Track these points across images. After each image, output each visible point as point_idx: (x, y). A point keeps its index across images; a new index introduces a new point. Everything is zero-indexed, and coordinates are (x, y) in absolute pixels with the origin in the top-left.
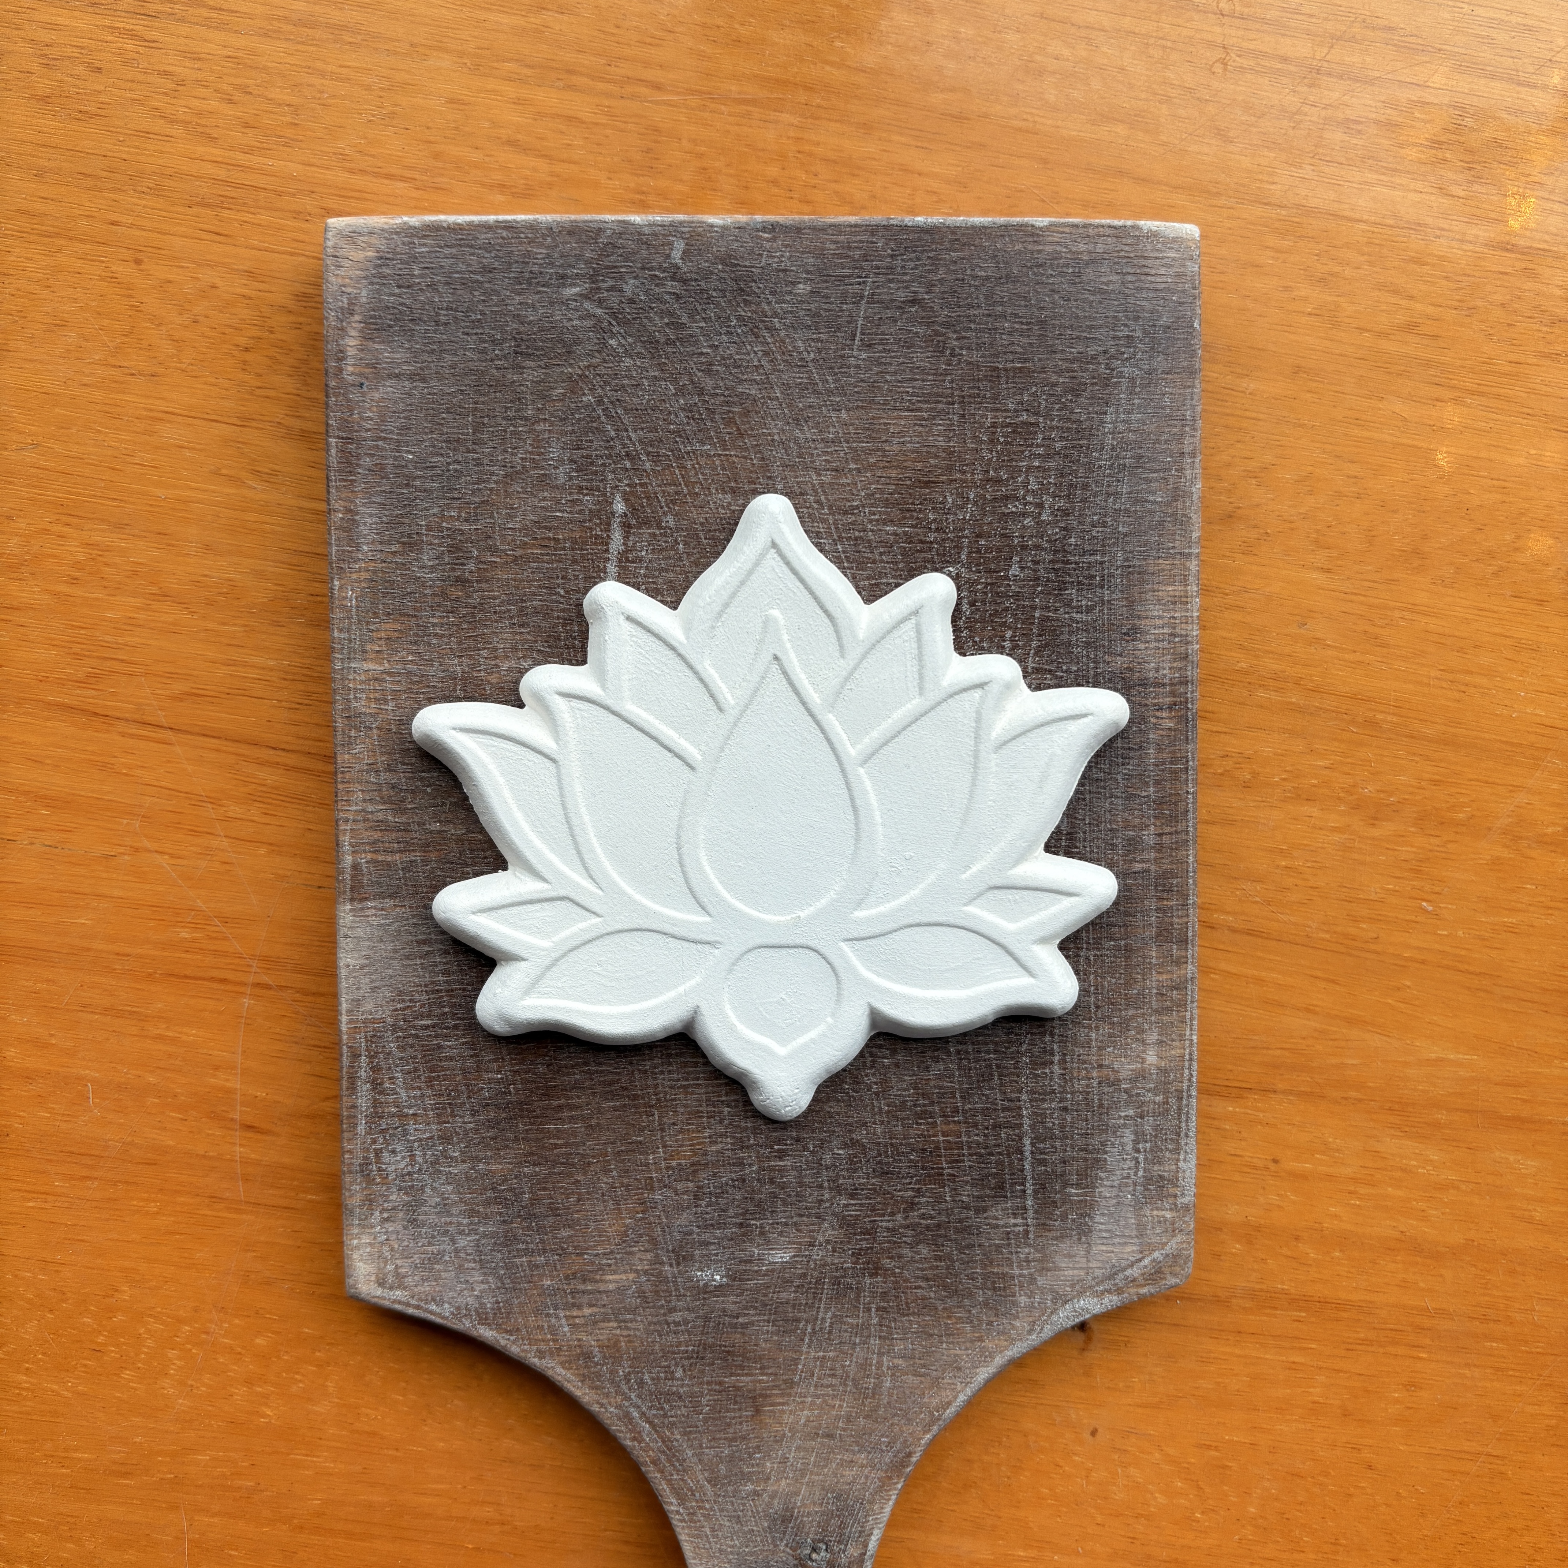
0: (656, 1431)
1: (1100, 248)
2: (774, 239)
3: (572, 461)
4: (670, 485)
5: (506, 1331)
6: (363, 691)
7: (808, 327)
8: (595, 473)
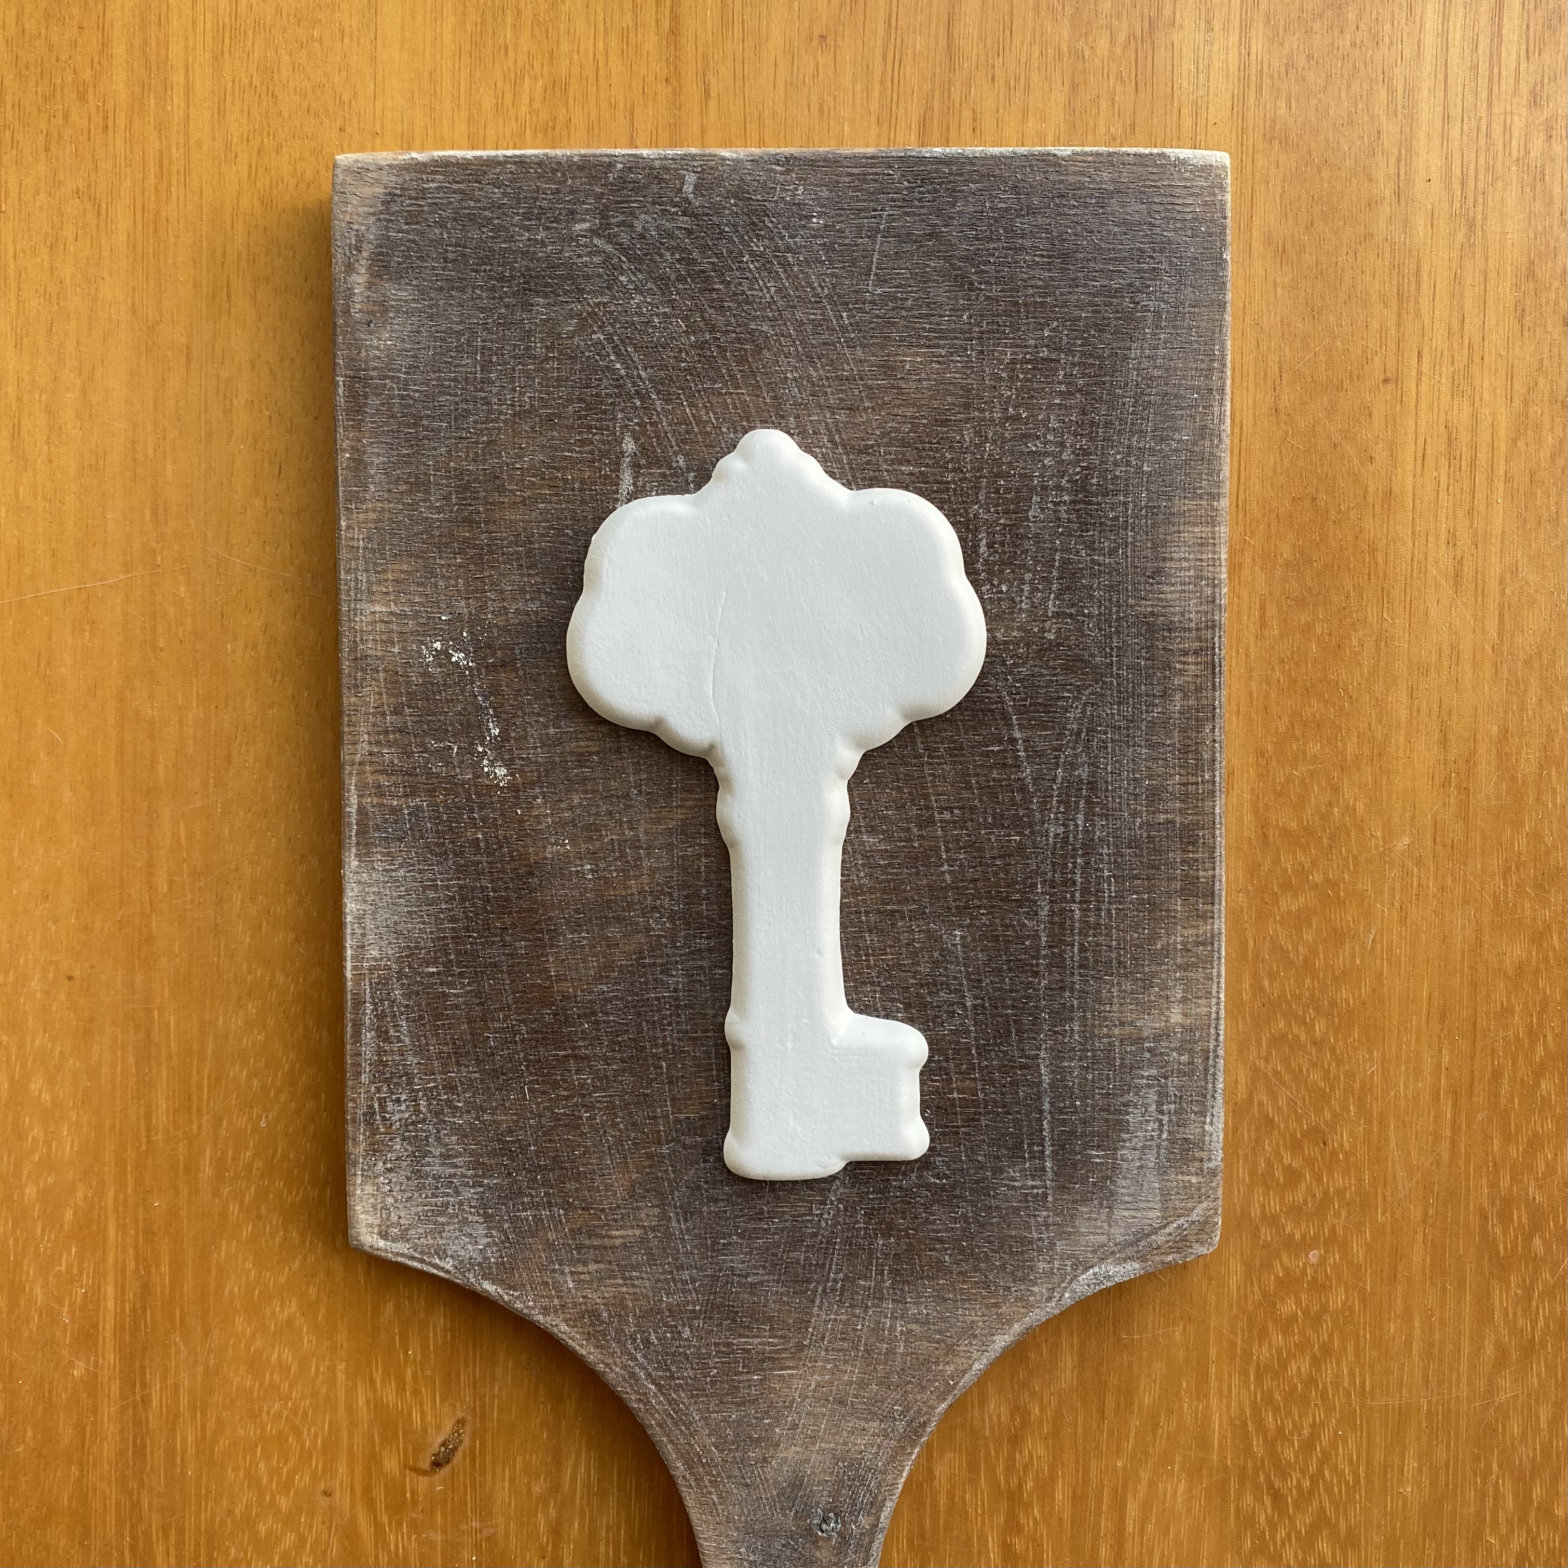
0: (663, 1393)
1: (1125, 177)
2: (788, 172)
3: (580, 400)
4: (681, 424)
5: (510, 1288)
6: (369, 633)
7: (822, 262)
8: (605, 412)
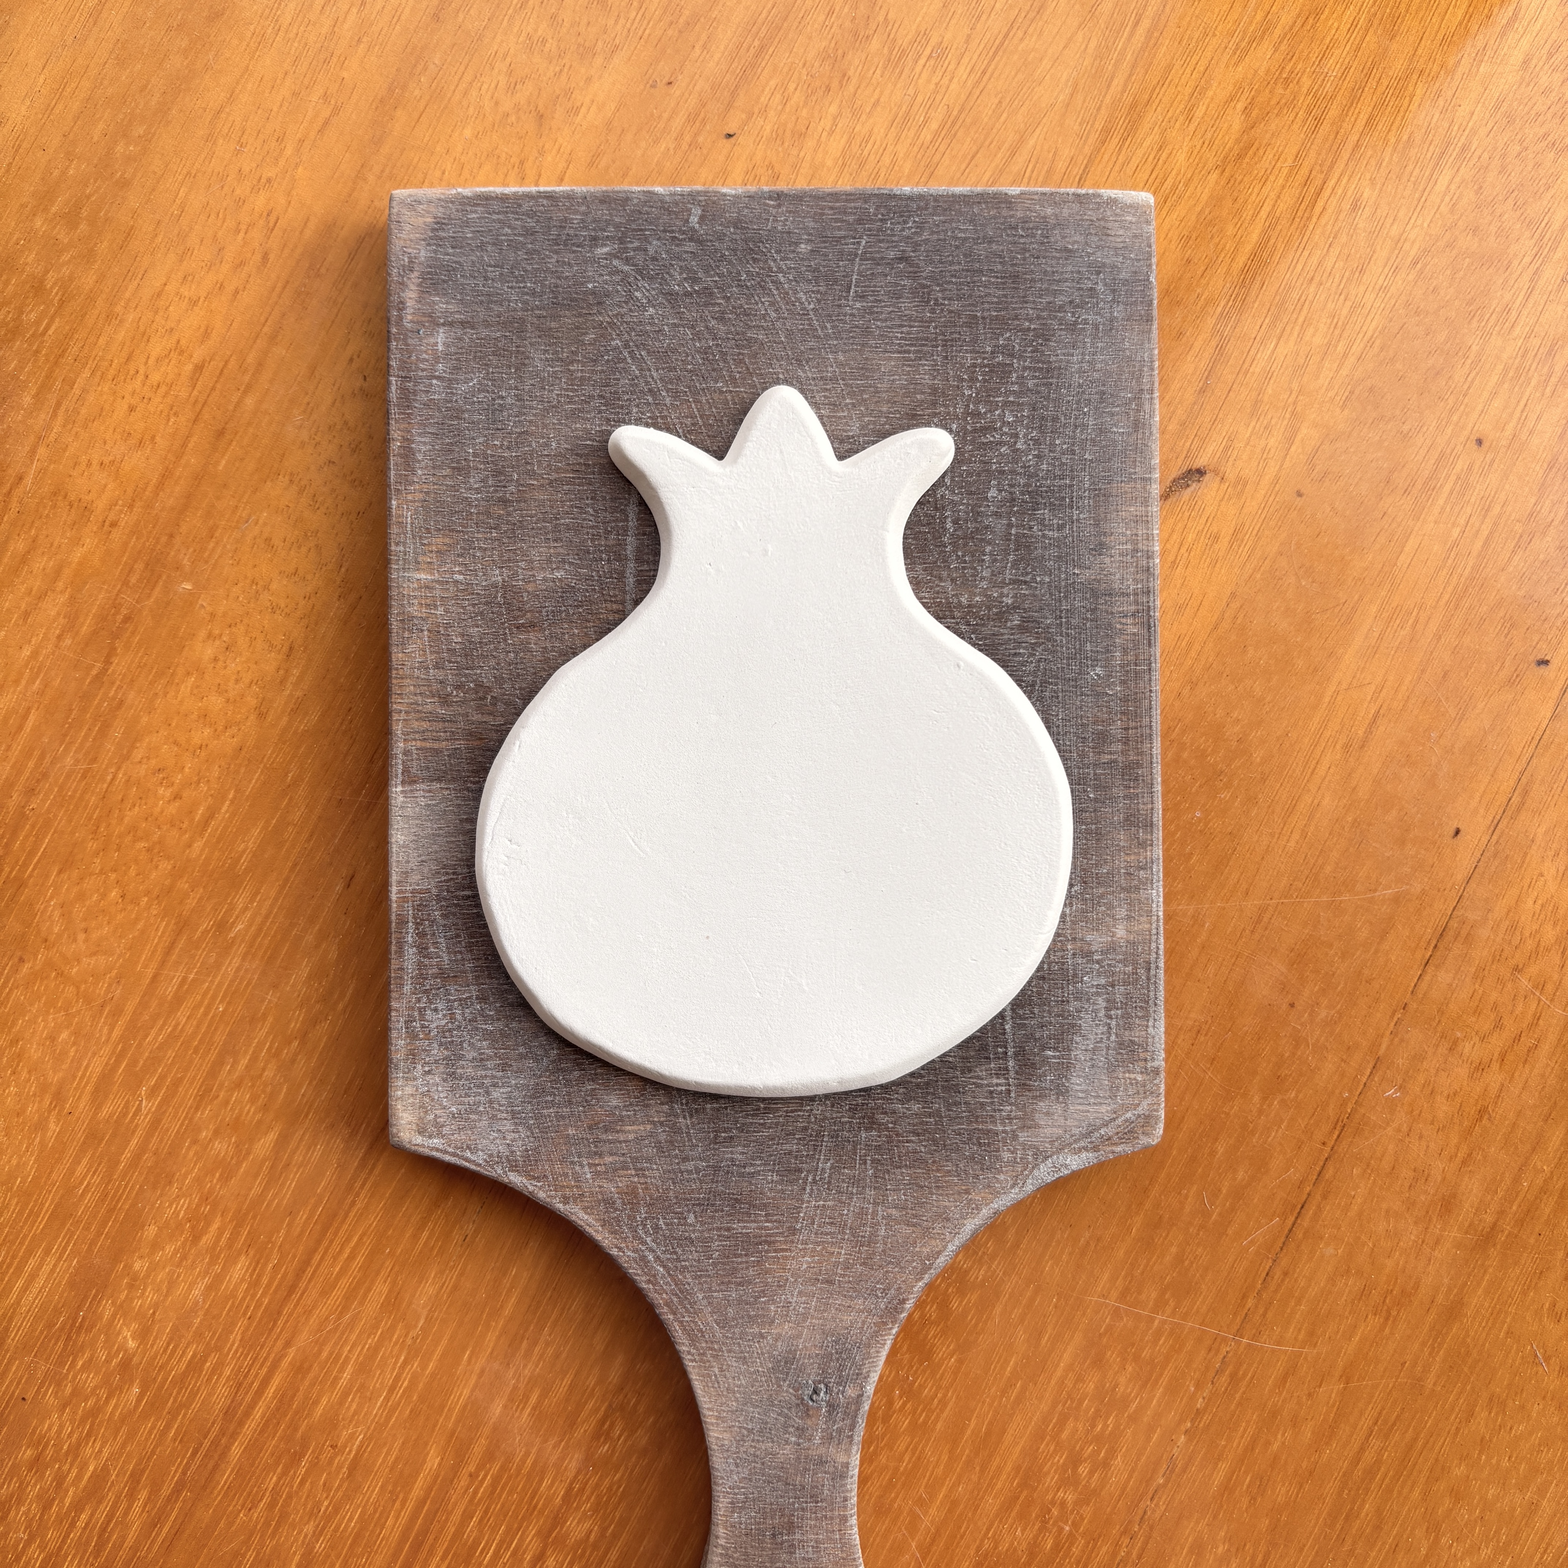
0: (669, 1275)
1: (1066, 212)
2: (779, 206)
4: (687, 417)
5: (534, 1178)
6: (415, 597)
7: (809, 281)
8: (622, 407)
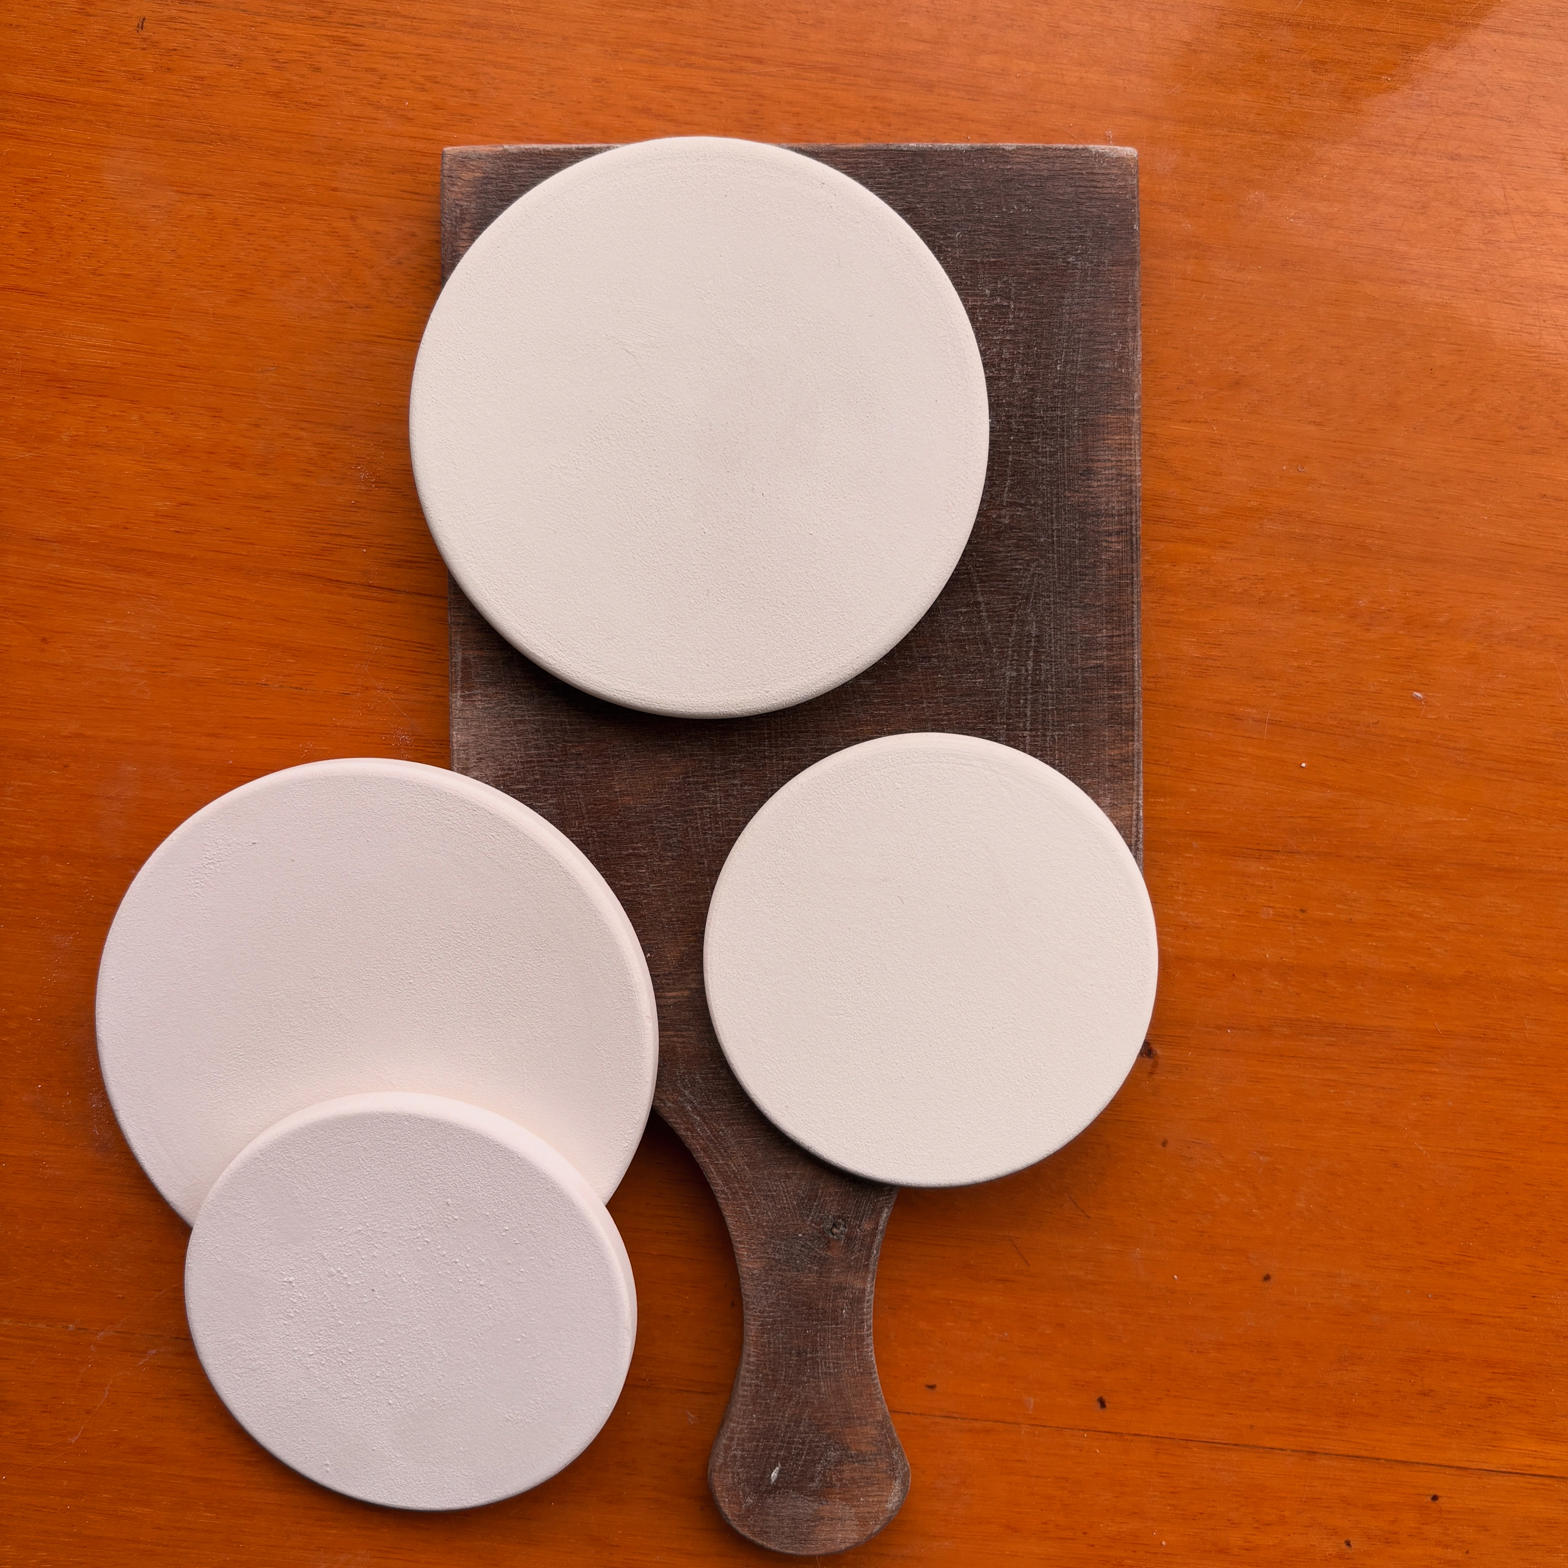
0: (706, 1123)
1: (1058, 166)
